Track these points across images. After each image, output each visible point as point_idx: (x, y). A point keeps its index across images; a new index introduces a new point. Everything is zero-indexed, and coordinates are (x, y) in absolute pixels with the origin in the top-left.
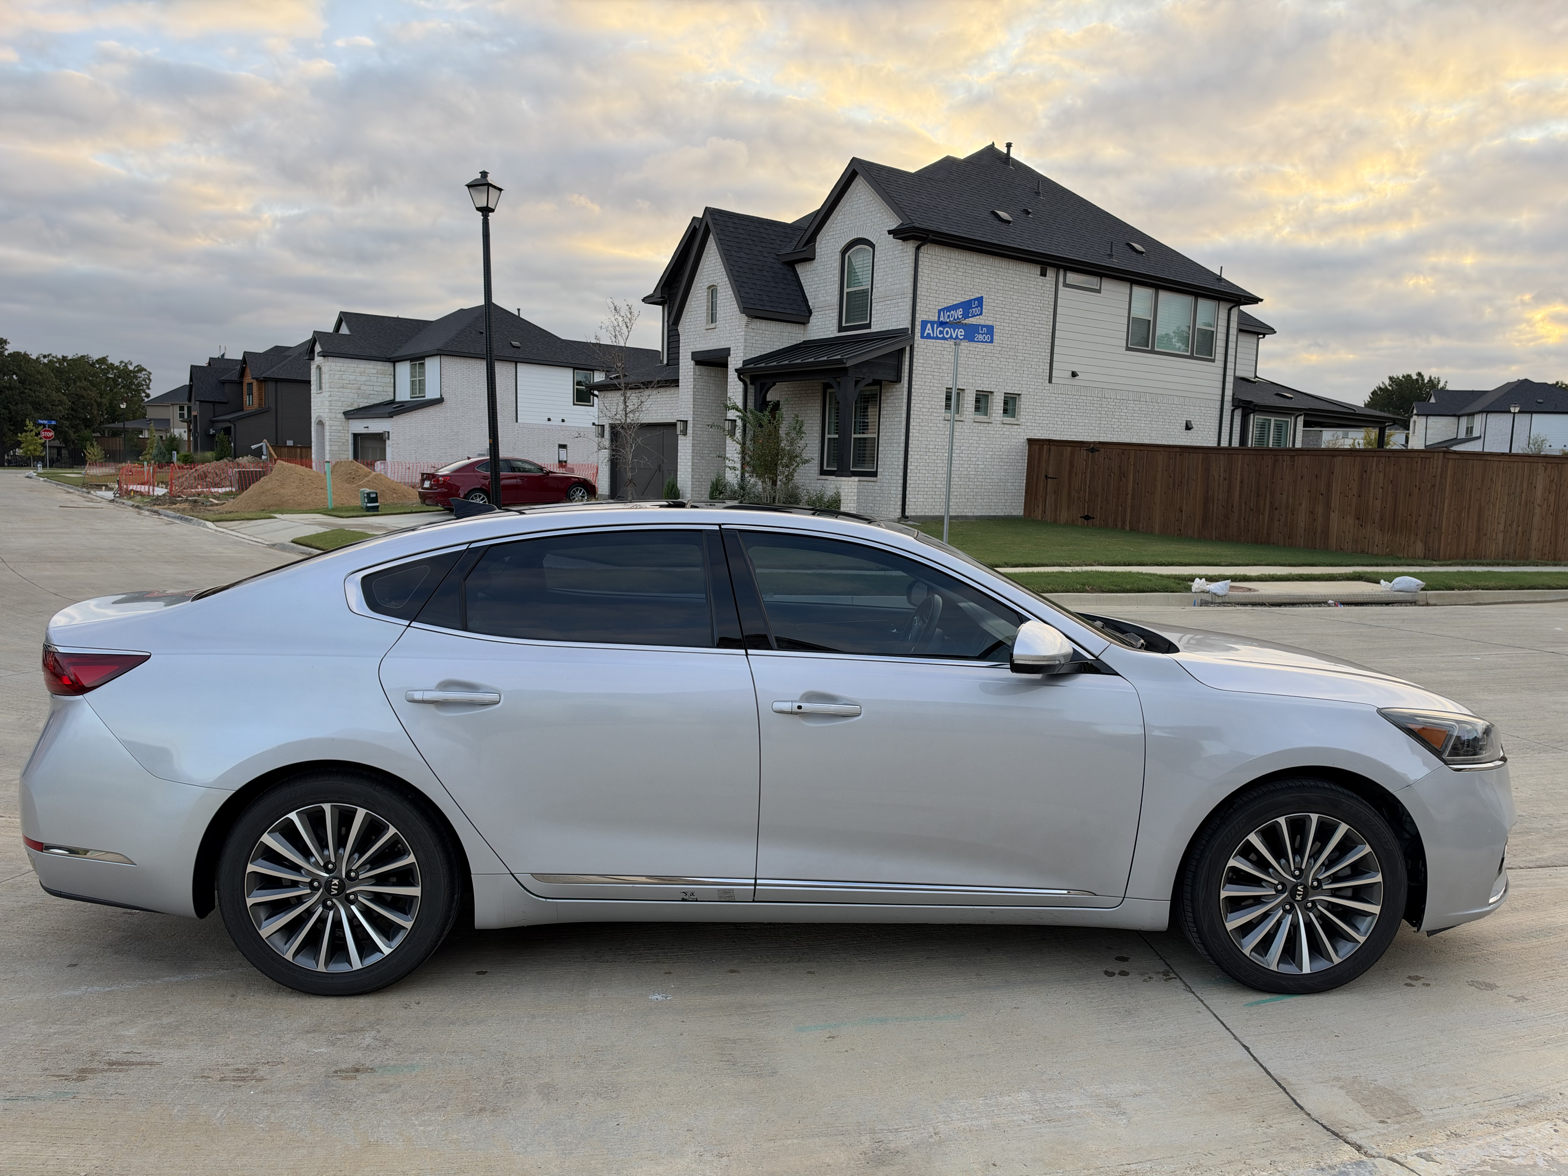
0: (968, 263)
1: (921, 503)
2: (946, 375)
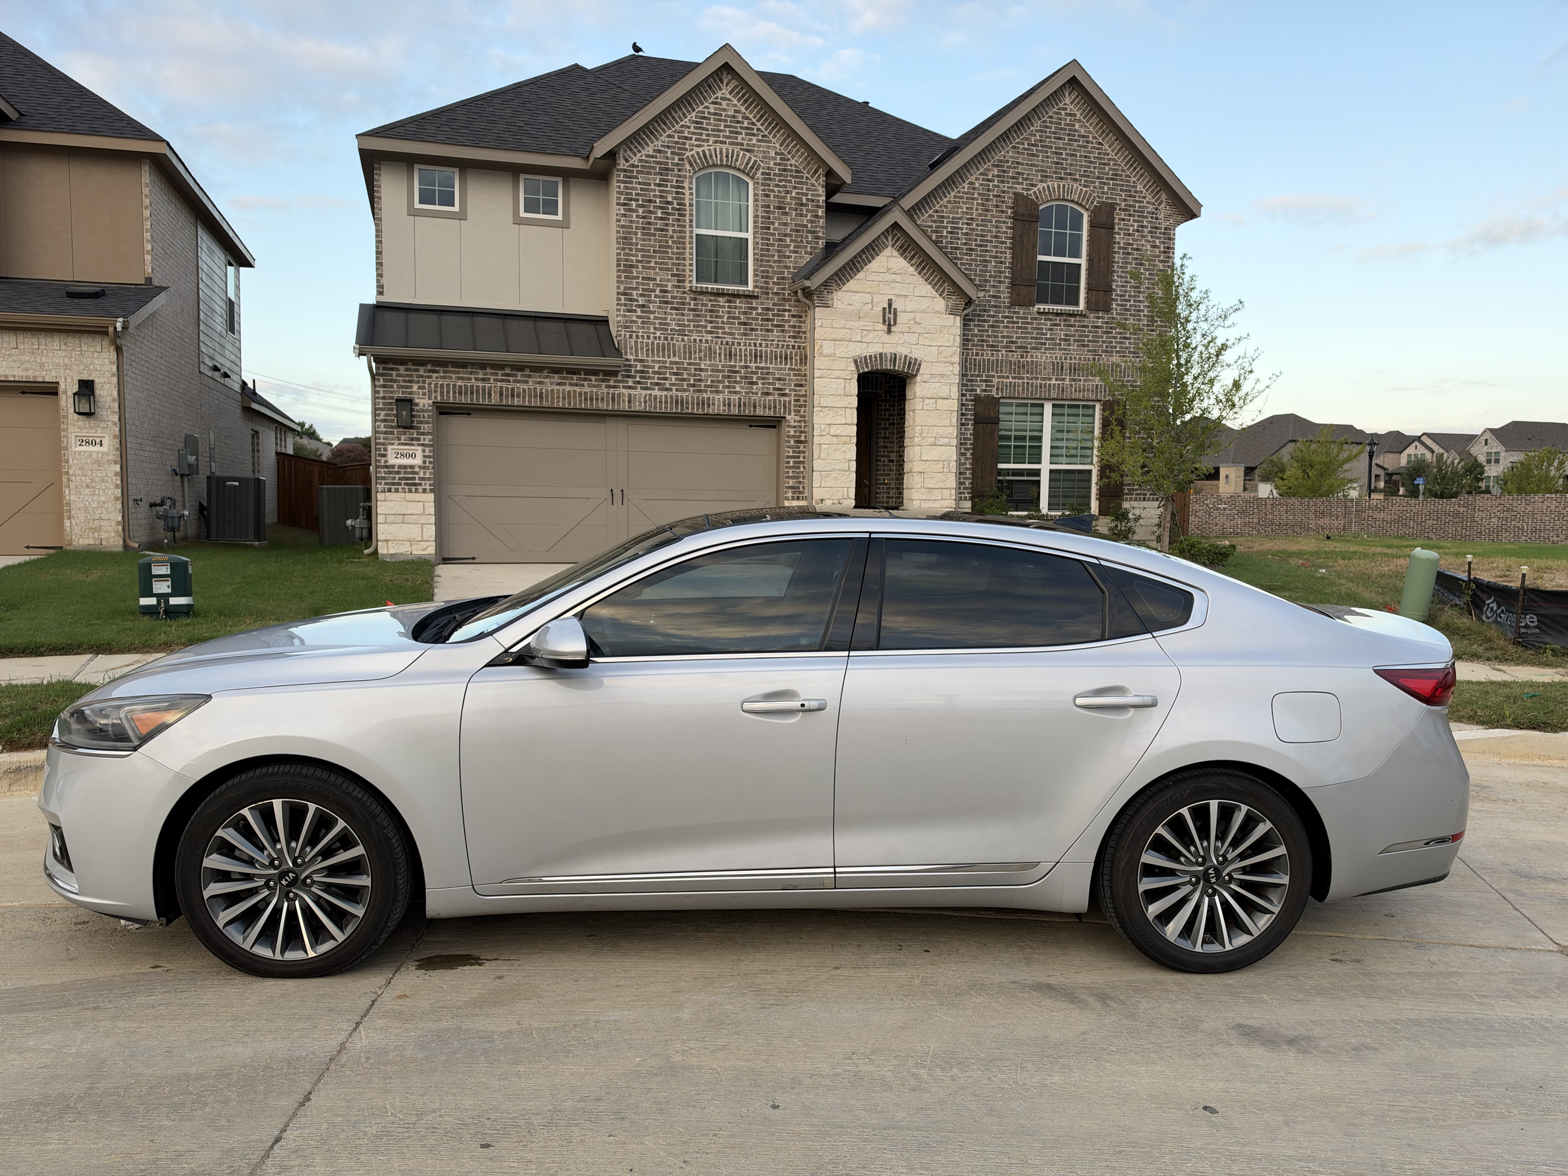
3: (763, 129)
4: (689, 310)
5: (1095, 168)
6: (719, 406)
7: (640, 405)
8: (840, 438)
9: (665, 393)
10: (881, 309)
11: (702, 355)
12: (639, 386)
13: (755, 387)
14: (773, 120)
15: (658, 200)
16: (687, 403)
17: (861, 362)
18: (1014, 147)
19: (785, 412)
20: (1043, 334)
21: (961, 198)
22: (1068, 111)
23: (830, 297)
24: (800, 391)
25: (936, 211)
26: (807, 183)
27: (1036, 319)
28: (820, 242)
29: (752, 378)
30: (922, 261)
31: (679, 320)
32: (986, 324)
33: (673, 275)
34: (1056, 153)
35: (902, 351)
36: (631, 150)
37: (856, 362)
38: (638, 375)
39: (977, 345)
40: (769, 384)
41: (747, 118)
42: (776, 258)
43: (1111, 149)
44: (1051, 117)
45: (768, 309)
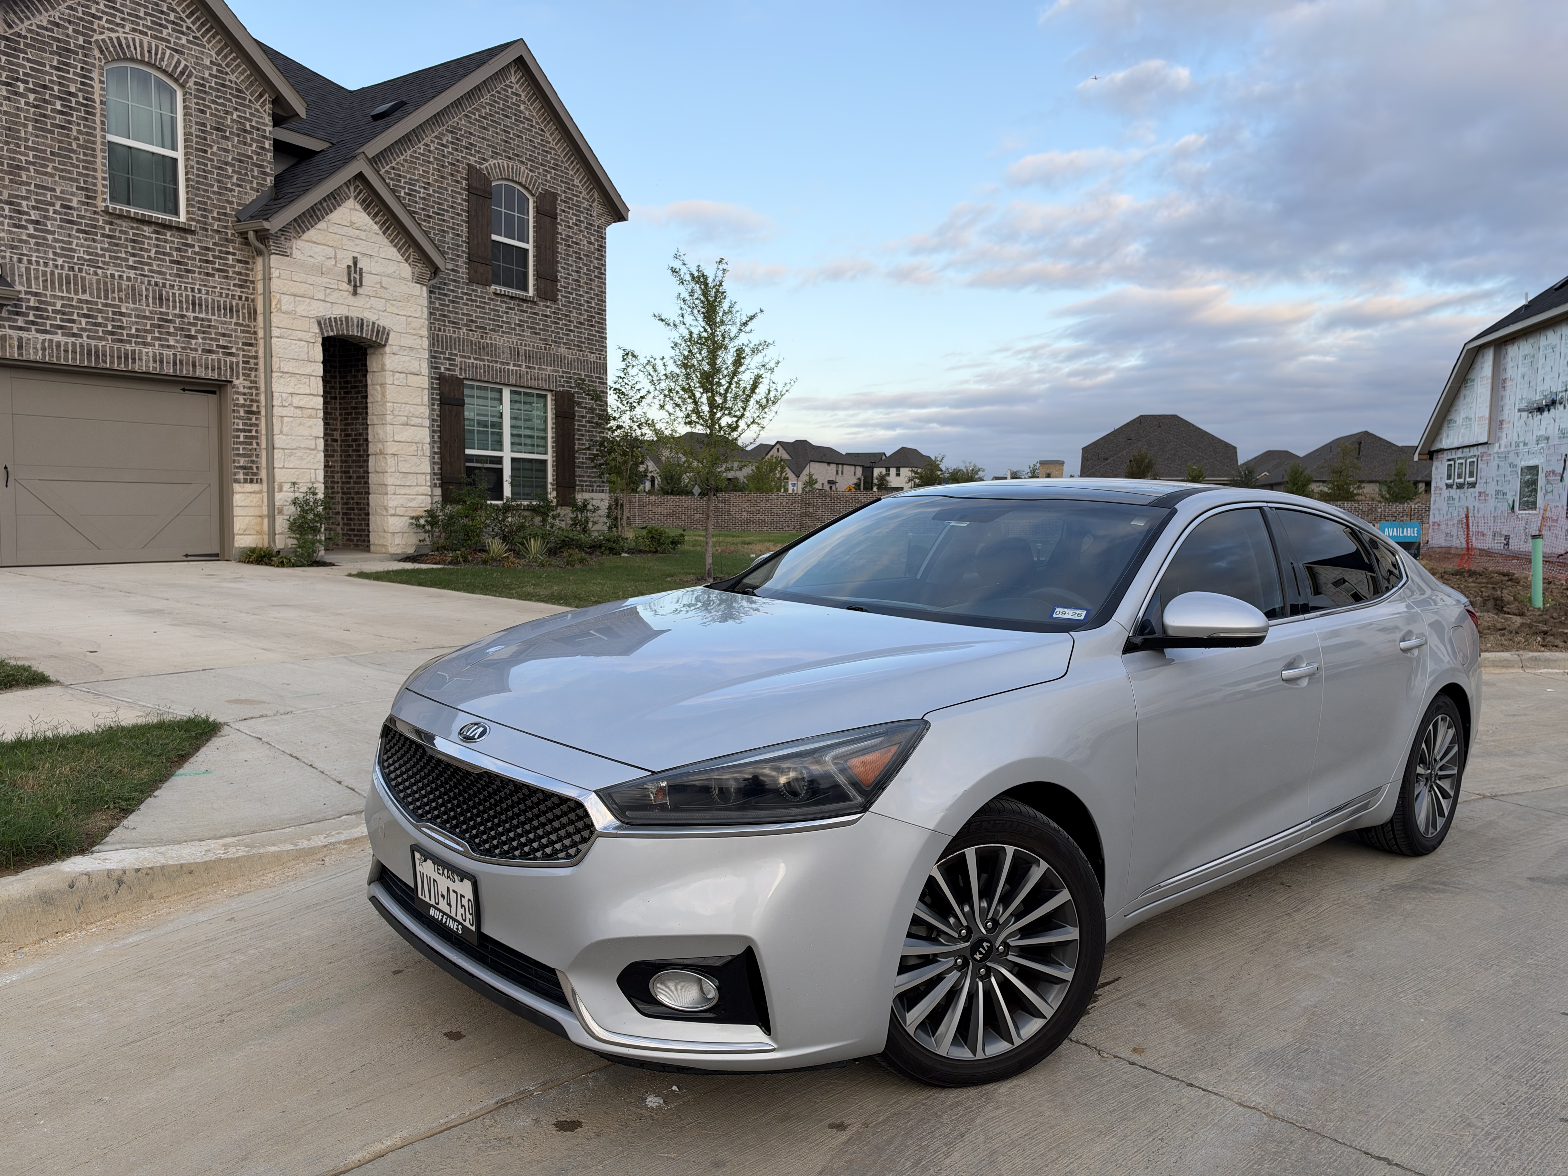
3: (194, 28)
4: (103, 235)
5: (538, 154)
6: (147, 361)
7: (36, 353)
8: (305, 411)
9: (73, 339)
10: (345, 266)
11: (123, 295)
12: (33, 328)
13: (194, 342)
14: (207, 21)
15: (56, 88)
16: (104, 355)
17: (325, 324)
18: (466, 116)
19: (232, 376)
20: (499, 316)
21: (417, 158)
22: (514, 90)
23: (288, 244)
24: (249, 351)
25: (393, 168)
26: (250, 108)
27: (492, 300)
28: (268, 179)
29: (189, 330)
30: (386, 221)
31: (89, 247)
32: (447, 299)
33: (78, 188)
34: (505, 131)
35: (370, 316)
36: (15, 13)
37: (319, 323)
38: (32, 313)
39: (439, 320)
40: (211, 339)
41: (174, 10)
42: (215, 189)
43: (552, 138)
44: (498, 92)
45: (207, 249)
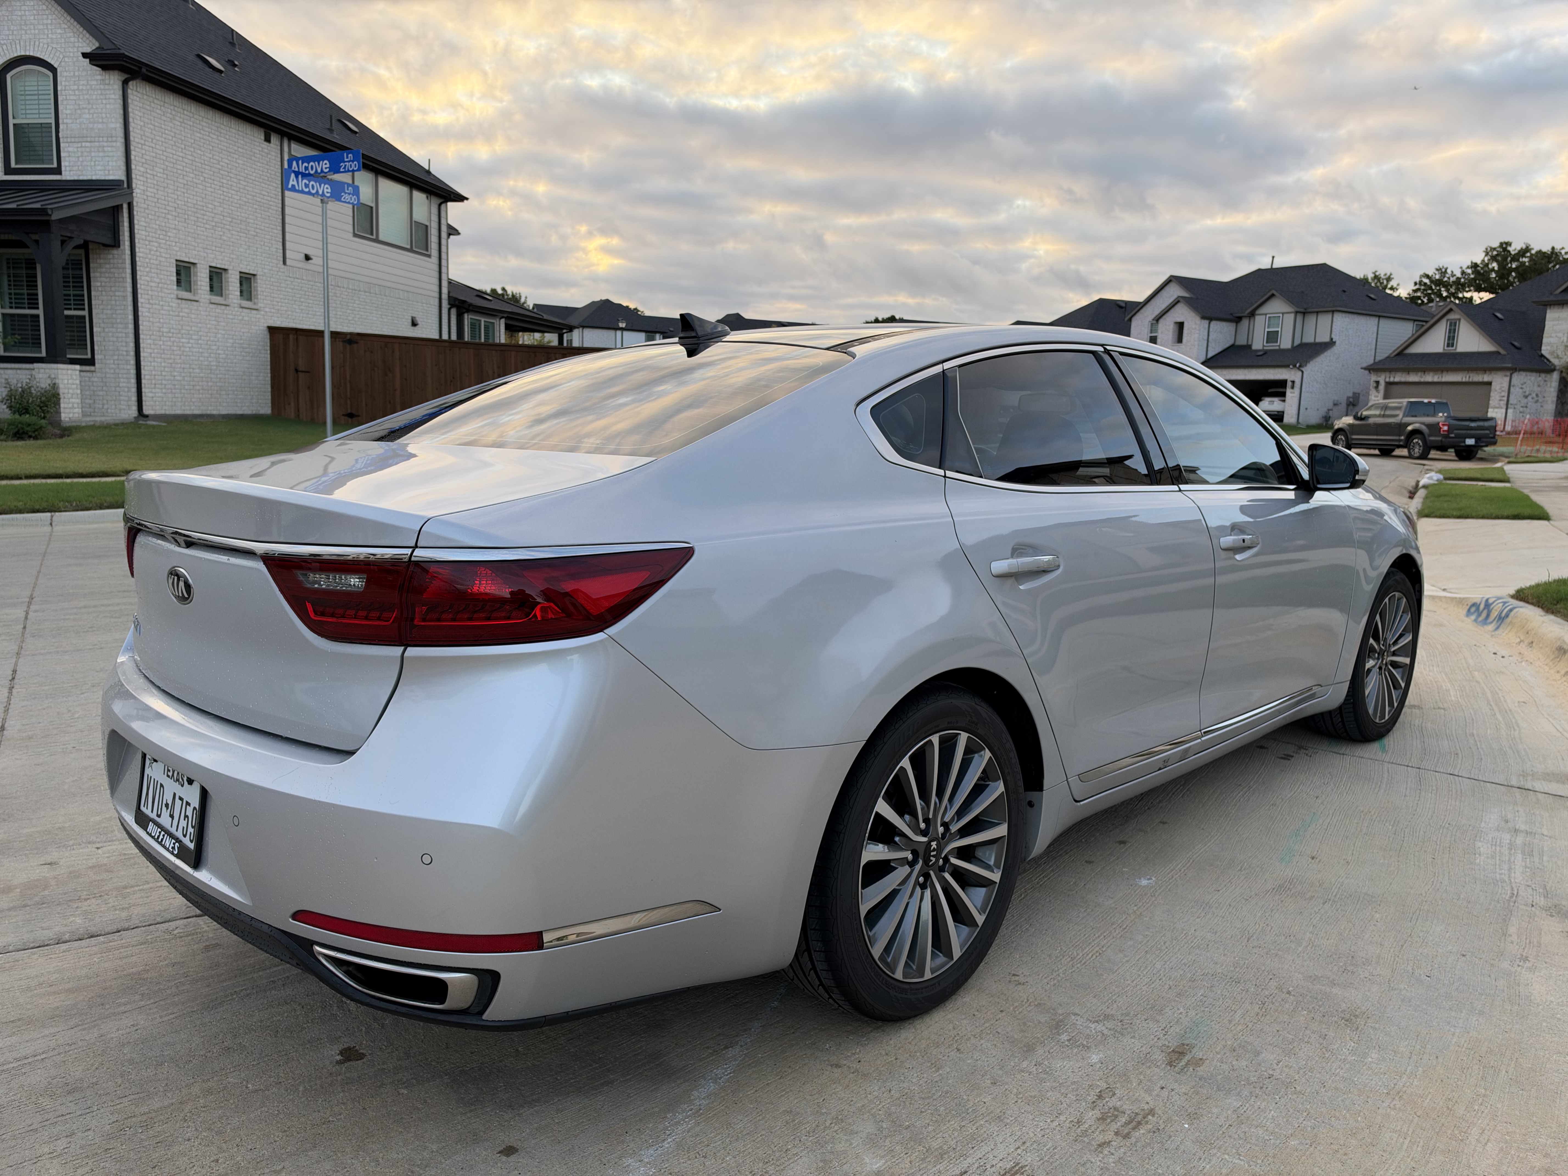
0: (185, 112)
1: (160, 399)
2: (174, 244)
